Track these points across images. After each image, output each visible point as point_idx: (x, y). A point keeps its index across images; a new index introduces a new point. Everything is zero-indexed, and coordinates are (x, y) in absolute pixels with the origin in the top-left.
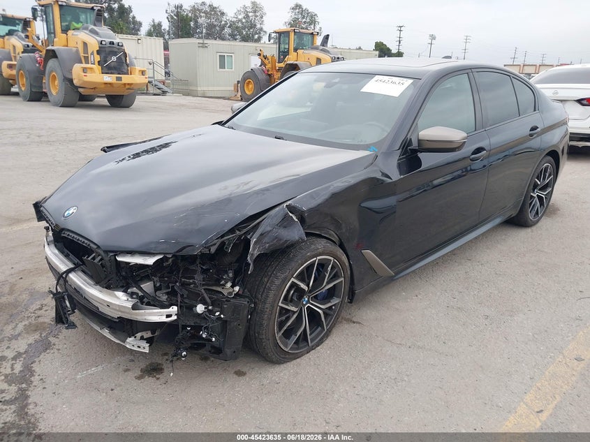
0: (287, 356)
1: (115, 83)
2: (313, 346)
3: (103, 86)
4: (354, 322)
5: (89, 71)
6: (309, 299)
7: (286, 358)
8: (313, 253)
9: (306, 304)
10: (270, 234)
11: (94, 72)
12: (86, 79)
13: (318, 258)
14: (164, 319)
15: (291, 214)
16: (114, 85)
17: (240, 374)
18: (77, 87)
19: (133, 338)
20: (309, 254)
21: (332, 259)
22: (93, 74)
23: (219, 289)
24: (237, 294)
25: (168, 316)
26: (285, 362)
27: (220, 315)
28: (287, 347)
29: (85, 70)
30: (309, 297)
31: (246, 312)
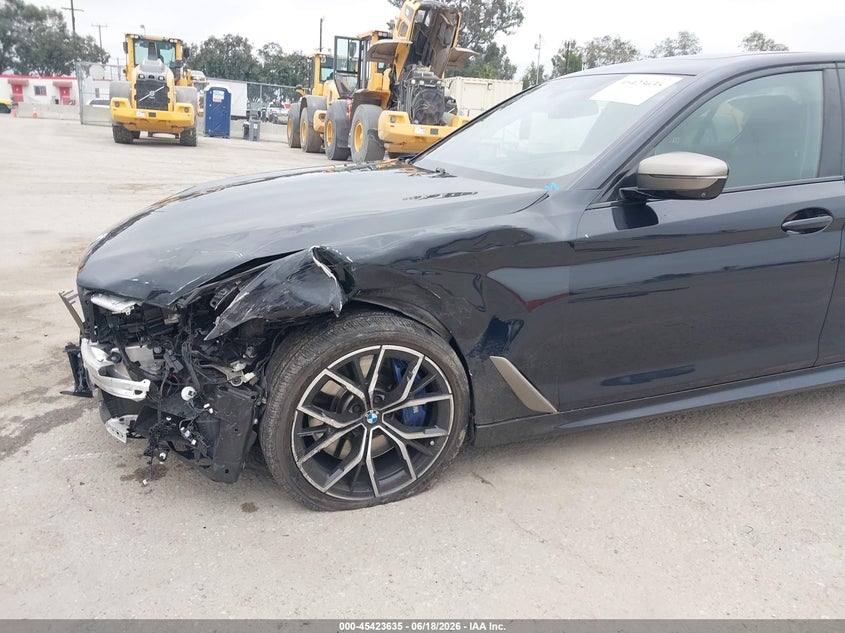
0: (324, 500)
1: (430, 138)
2: (382, 498)
3: (413, 141)
4: (483, 481)
5: (398, 120)
6: (379, 416)
7: (323, 504)
8: (371, 336)
9: (373, 425)
10: (276, 289)
11: (404, 122)
12: (392, 130)
13: (385, 347)
14: (131, 396)
15: (319, 264)
16: (428, 141)
17: (249, 508)
18: (382, 142)
19: (116, 420)
20: (360, 335)
21: (421, 355)
22: (403, 125)
23: (222, 369)
24: (247, 385)
25: (138, 392)
26: (318, 510)
27: (208, 408)
28: (322, 485)
29: (393, 119)
30: (381, 413)
31: (248, 412)
